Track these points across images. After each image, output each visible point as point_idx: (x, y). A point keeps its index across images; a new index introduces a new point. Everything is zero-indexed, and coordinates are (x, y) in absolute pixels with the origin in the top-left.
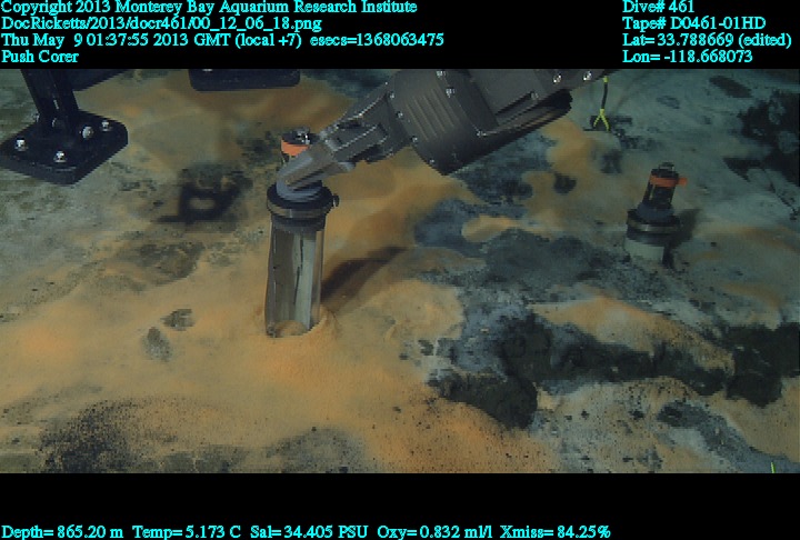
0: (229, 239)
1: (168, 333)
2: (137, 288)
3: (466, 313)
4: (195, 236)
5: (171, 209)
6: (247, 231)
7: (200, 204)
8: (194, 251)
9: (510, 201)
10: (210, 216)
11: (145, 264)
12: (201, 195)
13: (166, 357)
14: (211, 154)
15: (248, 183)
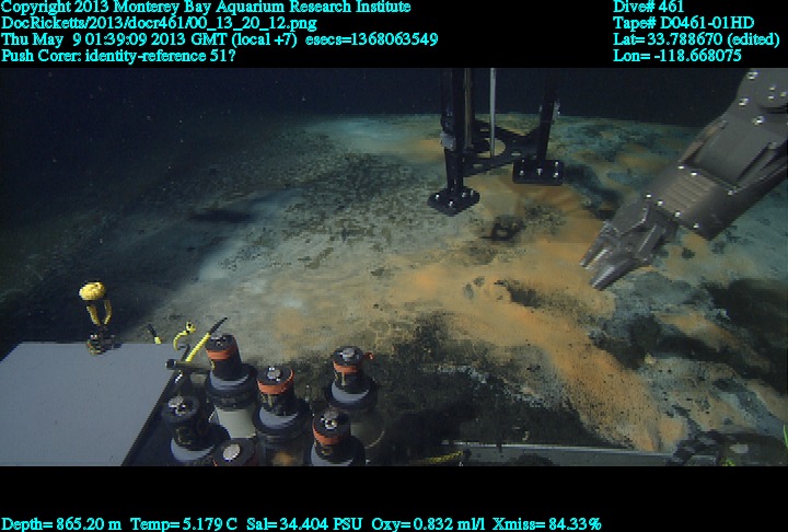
1: (474, 286)
2: (466, 265)
5: (488, 233)
6: (519, 249)
7: (501, 233)
8: (493, 253)
9: (655, 258)
10: (504, 239)
12: (502, 229)
13: (471, 297)
14: (511, 212)
15: (524, 227)
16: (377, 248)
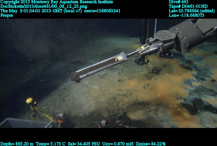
0: (157, 77)
3: (189, 95)
4: (153, 75)
5: (151, 71)
9: (202, 81)
11: (146, 77)
12: (155, 70)
16: (119, 73)
